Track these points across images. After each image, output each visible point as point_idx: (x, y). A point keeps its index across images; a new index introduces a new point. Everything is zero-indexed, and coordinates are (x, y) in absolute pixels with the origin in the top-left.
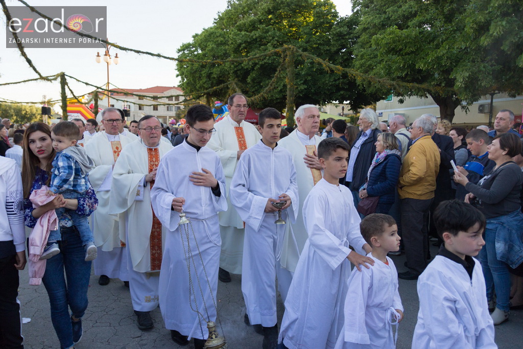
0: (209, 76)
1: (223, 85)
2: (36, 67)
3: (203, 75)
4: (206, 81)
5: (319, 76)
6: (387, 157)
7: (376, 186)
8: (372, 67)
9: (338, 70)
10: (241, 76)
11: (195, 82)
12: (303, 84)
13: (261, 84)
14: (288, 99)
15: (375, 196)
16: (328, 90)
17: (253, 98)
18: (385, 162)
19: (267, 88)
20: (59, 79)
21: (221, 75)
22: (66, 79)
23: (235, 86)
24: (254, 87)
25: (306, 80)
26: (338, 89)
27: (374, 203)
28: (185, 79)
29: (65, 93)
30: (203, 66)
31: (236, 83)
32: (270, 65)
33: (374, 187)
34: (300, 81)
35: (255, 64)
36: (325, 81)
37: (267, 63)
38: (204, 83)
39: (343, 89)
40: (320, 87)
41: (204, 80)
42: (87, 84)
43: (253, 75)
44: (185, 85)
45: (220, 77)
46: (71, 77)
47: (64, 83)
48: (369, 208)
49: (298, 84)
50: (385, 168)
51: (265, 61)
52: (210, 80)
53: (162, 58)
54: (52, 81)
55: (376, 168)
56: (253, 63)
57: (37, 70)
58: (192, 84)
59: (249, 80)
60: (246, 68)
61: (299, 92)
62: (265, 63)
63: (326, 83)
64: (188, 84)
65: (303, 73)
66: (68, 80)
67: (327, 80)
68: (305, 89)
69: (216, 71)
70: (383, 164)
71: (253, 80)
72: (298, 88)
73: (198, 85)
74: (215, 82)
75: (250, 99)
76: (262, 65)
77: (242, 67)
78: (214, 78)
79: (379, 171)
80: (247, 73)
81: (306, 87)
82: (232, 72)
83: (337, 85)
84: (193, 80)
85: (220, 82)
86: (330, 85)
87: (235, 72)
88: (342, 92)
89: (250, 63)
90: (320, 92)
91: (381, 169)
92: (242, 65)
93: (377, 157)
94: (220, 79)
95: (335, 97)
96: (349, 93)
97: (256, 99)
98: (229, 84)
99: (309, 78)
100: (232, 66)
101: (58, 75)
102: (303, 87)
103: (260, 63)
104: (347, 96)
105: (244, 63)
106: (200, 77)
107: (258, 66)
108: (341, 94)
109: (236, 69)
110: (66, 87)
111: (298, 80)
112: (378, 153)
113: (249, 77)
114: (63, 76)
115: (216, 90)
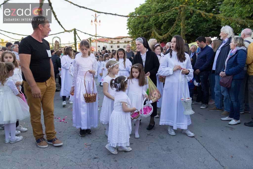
0: (142, 28)
1: (149, 31)
2: (62, 25)
3: (140, 27)
4: (141, 31)
5: (200, 23)
6: (237, 52)
7: (231, 69)
8: (231, 16)
9: (211, 16)
10: (158, 26)
11: (136, 32)
12: (191, 28)
13: (168, 30)
14: (182, 33)
15: (230, 75)
16: (205, 31)
17: (163, 36)
18: (236, 55)
19: (171, 30)
20: (73, 31)
21: (148, 27)
22: (76, 32)
23: (155, 31)
24: (165, 31)
25: (193, 26)
26: (211, 30)
27: (230, 80)
28: (131, 30)
29: (76, 38)
30: (140, 23)
31: (155, 30)
32: (173, 19)
33: (229, 70)
34: (190, 26)
35: (166, 19)
36: (203, 26)
37: (172, 18)
38: (140, 32)
39: (214, 30)
40: (200, 30)
41: (140, 30)
42: (85, 33)
43: (165, 25)
44: (131, 33)
45: (148, 28)
46: (78, 30)
47: (75, 33)
48: (227, 83)
49: (188, 28)
50: (236, 58)
51: (171, 17)
52: (143, 30)
53: (117, 16)
54: (70, 32)
55: (231, 59)
56: (164, 19)
57: (63, 26)
58: (134, 32)
59: (162, 28)
60: (160, 21)
61: (189, 32)
62: (171, 18)
63: (204, 27)
64: (132, 32)
65: (191, 22)
66: (77, 32)
67: (205, 25)
68: (192, 31)
69: (146, 25)
70: (235, 56)
71: (164, 28)
72: (188, 30)
73: (137, 33)
74: (145, 30)
75: (162, 37)
76: (169, 20)
77: (159, 22)
78: (145, 28)
79: (233, 60)
80: (161, 24)
81: (193, 29)
82: (154, 24)
83: (210, 28)
84: (135, 30)
85: (147, 30)
86: (206, 28)
87: (155, 24)
88: (213, 32)
89: (163, 19)
90: (200, 32)
91: (234, 59)
92: (159, 20)
93: (231, 52)
94: (148, 29)
95: (209, 34)
96: (217, 32)
97: (165, 36)
98: (152, 30)
99: (194, 25)
100: (154, 21)
101: (73, 30)
102: (191, 30)
103: (168, 18)
104: (216, 33)
105: (160, 19)
106: (138, 29)
107: (167, 20)
108: (213, 33)
109: (155, 23)
110: (76, 35)
111: (188, 26)
112: (231, 50)
113: (162, 26)
114: (75, 30)
115: (145, 34)
